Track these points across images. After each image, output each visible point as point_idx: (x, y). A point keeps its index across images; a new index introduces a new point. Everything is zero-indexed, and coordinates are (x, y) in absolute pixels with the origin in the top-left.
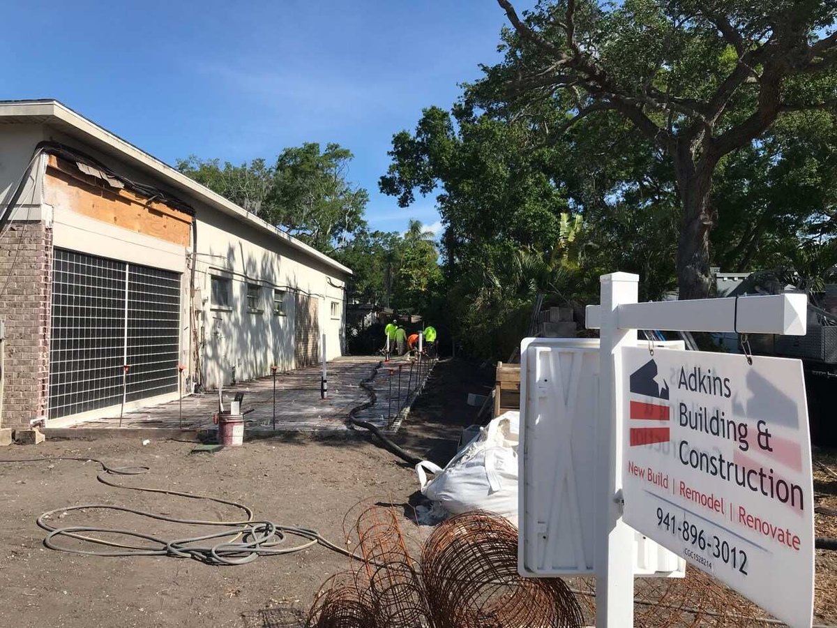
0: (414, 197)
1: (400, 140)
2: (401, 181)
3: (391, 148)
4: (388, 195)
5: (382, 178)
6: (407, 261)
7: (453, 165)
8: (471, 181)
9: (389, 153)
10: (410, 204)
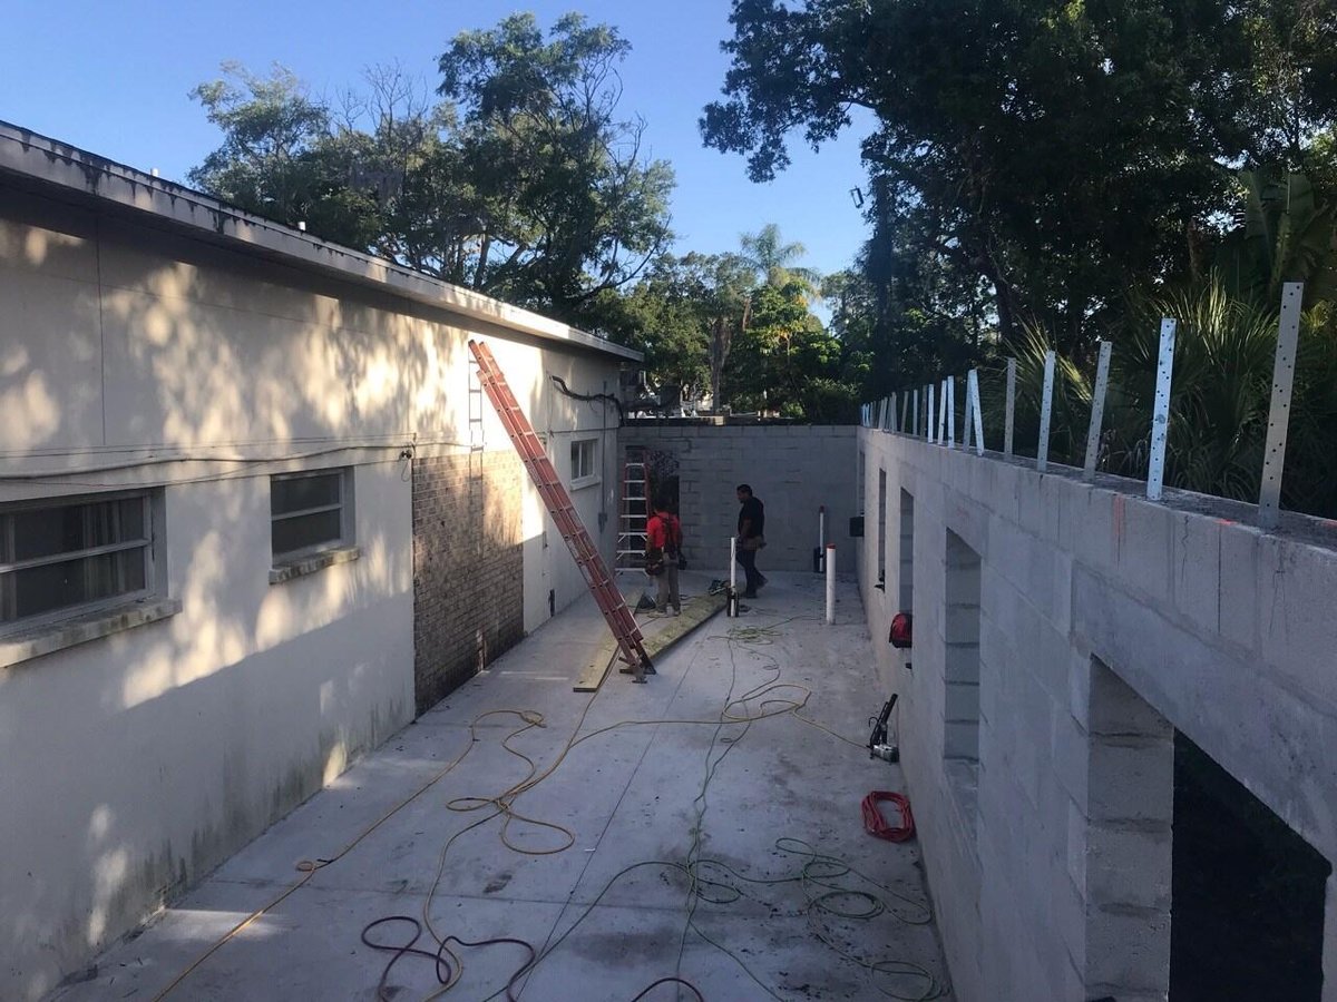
0: (789, 154)
1: (751, 12)
2: (755, 115)
4: (723, 148)
5: (710, 109)
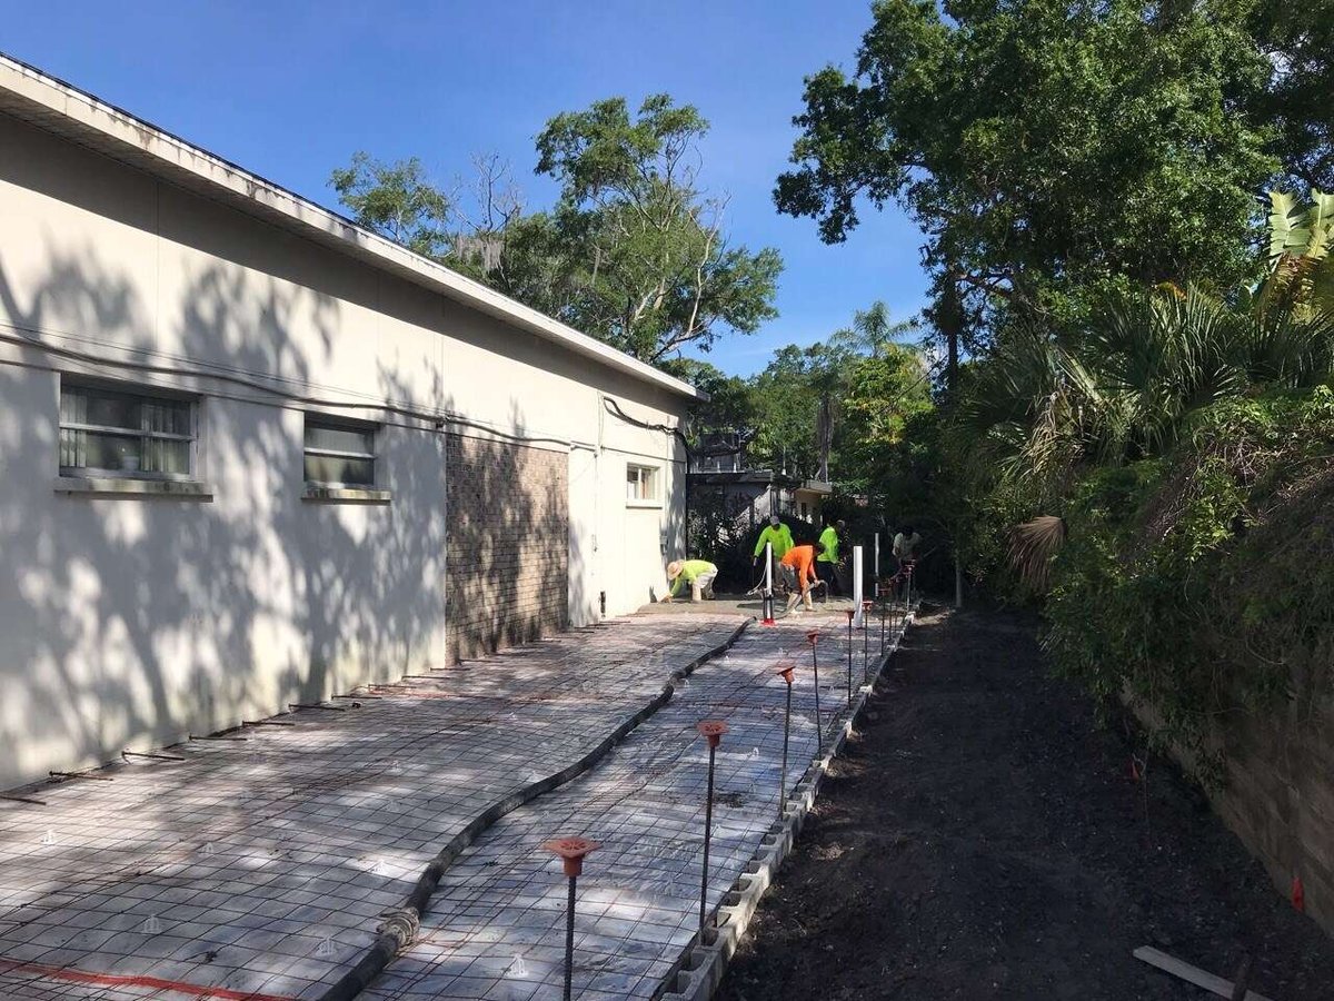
0: (857, 214)
1: (823, 90)
2: (825, 178)
3: (802, 109)
4: (796, 215)
5: (781, 179)
6: (859, 383)
7: (943, 87)
8: (997, 121)
9: (795, 121)
10: (848, 233)
